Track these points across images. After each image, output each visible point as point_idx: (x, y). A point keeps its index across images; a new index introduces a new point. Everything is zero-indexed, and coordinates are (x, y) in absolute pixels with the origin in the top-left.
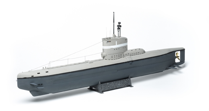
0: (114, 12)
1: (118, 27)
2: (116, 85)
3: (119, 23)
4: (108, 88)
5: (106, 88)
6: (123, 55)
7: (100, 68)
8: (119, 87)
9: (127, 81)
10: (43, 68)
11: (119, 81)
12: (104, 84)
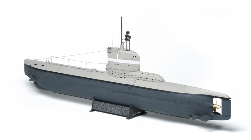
0: (122, 17)
1: (127, 38)
2: (112, 109)
3: (128, 33)
4: (101, 108)
5: (99, 107)
6: (128, 75)
7: (92, 81)
8: (114, 113)
9: (126, 110)
10: (47, 61)
11: (117, 106)
12: (98, 102)
